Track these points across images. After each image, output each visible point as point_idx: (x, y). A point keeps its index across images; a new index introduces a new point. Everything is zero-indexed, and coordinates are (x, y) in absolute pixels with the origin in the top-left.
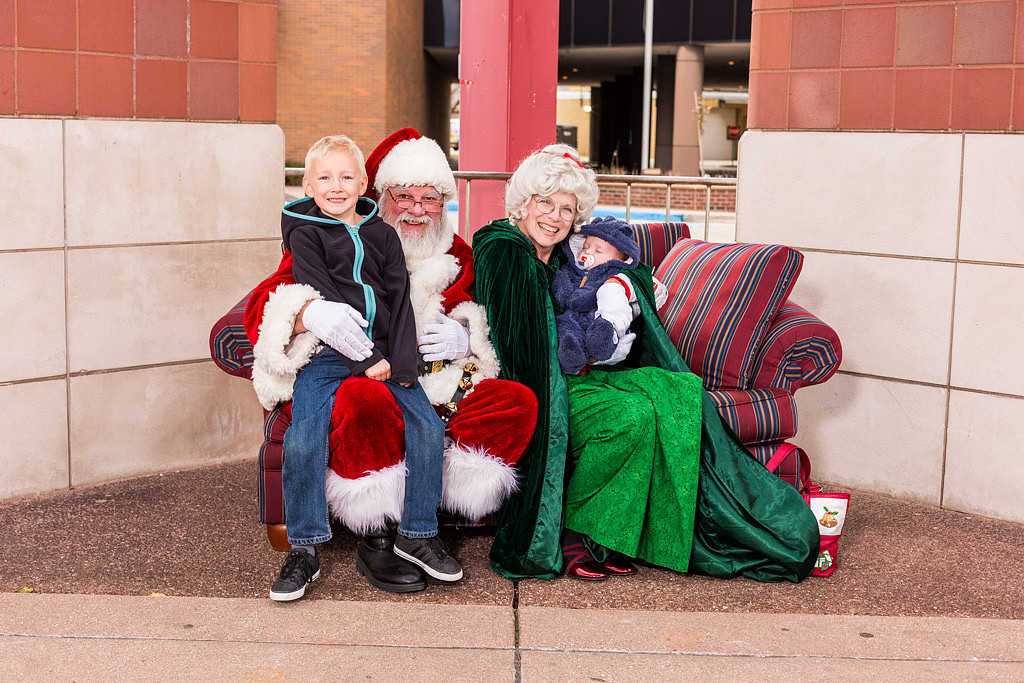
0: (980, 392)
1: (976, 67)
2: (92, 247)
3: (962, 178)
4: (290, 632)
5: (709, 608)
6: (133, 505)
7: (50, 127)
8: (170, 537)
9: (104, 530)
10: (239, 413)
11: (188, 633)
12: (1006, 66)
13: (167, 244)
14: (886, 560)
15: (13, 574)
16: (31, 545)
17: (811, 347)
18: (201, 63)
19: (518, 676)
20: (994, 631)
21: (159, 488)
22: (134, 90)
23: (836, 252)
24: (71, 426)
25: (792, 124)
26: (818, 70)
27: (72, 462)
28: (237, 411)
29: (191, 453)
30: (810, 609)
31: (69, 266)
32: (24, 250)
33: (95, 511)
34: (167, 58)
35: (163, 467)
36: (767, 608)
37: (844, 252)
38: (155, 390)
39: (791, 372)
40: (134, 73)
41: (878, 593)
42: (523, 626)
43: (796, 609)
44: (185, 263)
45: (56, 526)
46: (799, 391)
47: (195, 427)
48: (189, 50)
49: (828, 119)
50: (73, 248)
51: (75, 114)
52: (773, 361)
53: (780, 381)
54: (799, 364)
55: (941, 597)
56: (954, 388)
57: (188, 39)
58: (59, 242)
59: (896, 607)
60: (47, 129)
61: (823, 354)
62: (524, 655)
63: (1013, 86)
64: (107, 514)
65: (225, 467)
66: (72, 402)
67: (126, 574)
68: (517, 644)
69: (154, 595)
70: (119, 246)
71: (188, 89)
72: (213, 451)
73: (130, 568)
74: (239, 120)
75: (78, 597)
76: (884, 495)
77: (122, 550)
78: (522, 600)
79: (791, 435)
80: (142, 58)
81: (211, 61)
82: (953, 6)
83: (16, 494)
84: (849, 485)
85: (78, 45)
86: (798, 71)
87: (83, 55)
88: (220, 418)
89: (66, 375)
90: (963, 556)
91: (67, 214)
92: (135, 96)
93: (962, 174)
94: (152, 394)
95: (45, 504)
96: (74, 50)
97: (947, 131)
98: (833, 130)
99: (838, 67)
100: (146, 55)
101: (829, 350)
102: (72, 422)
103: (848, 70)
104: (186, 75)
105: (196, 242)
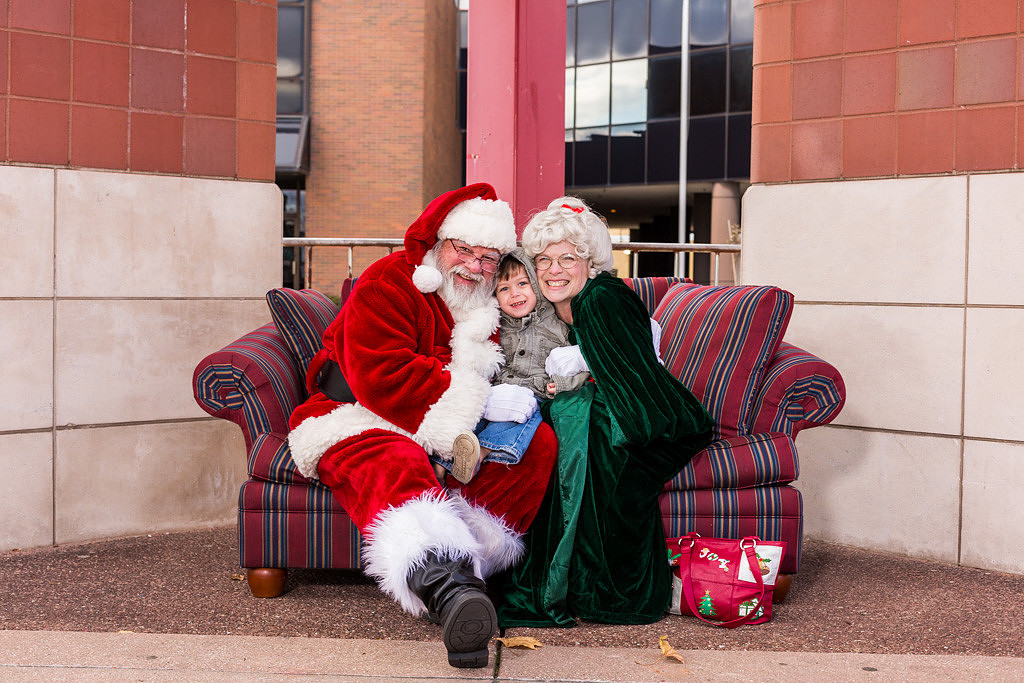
0: (994, 441)
1: (978, 107)
2: (83, 299)
3: (968, 220)
5: (704, 646)
6: (115, 560)
7: (42, 177)
8: (149, 586)
9: (82, 579)
10: (233, 475)
11: (150, 662)
12: (1009, 104)
13: (160, 299)
14: (897, 607)
17: (813, 386)
18: (198, 119)
20: (1007, 666)
21: (146, 546)
22: (129, 143)
23: (843, 303)
24: (56, 481)
25: (796, 176)
26: (820, 121)
27: (56, 518)
28: (230, 473)
29: (182, 515)
30: (813, 648)
31: (58, 316)
32: (12, 299)
33: (75, 564)
34: (162, 113)
35: (152, 528)
36: (765, 647)
37: (850, 304)
38: (145, 446)
39: (792, 412)
40: (129, 126)
41: (886, 635)
42: (503, 659)
43: (798, 647)
44: (178, 319)
45: (33, 576)
46: (802, 433)
47: (186, 488)
48: (185, 105)
49: (832, 169)
50: (63, 298)
51: (68, 164)
52: (773, 400)
53: (782, 423)
54: (801, 404)
55: (954, 638)
56: (968, 438)
57: (185, 94)
58: (48, 292)
59: (904, 647)
60: (40, 178)
61: (826, 394)
63: (1017, 124)
64: (88, 566)
65: (216, 530)
66: (58, 456)
67: (95, 615)
68: (496, 675)
69: (121, 632)
70: (110, 298)
71: (184, 144)
72: (204, 514)
73: (102, 610)
74: (236, 178)
75: (43, 633)
76: (900, 555)
77: (96, 596)
79: (794, 477)
80: (137, 111)
81: (207, 117)
82: (953, 48)
84: (862, 546)
85: (72, 95)
86: (800, 122)
87: (77, 106)
88: (213, 480)
89: (52, 428)
90: (979, 605)
91: (57, 264)
92: (129, 149)
93: (968, 215)
94: (141, 450)
95: (26, 559)
96: (68, 100)
97: (951, 174)
98: (837, 179)
99: (839, 116)
100: (142, 108)
101: (831, 389)
102: (57, 477)
103: (850, 118)
104: (182, 129)
105: (191, 299)
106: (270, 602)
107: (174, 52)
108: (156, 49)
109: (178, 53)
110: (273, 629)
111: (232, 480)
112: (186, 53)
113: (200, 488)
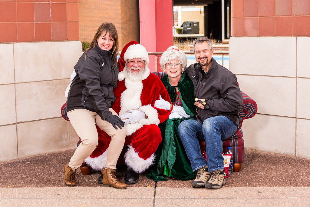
0: (306, 119)
1: (299, 16)
2: (23, 83)
3: (297, 51)
4: (88, 195)
6: (38, 163)
8: (51, 172)
9: (30, 170)
11: (58, 196)
12: (308, 16)
13: (46, 81)
14: (273, 172)
15: (5, 183)
16: (9, 175)
17: (247, 107)
18: (55, 23)
19: (154, 205)
20: (299, 190)
21: (46, 158)
22: (35, 33)
23: (260, 76)
24: (18, 139)
25: (245, 35)
26: (252, 18)
27: (18, 151)
28: (69, 133)
29: (55, 147)
30: (245, 186)
31: (16, 89)
32: (2, 85)
33: (26, 165)
34: (44, 22)
35: (47, 152)
36: (232, 186)
37: (262, 76)
38: (43, 127)
39: (242, 115)
40: (35, 27)
41: (267, 181)
42: (156, 192)
43: (241, 186)
44: (52, 87)
45: (15, 170)
47: (56, 139)
48: (51, 19)
49: (256, 33)
50: (17, 83)
51: (17, 42)
54: (244, 112)
55: (287, 182)
56: (298, 118)
57: (51, 16)
58: (13, 82)
59: (272, 185)
60: (9, 47)
61: (251, 109)
62: (156, 199)
64: (31, 166)
65: (66, 152)
66: (18, 132)
67: (38, 182)
68: (154, 197)
69: (47, 187)
70: (31, 82)
71: (51, 31)
72: (62, 146)
73: (39, 180)
74: (67, 40)
75: (25, 188)
76: (278, 154)
77: (36, 176)
78: (157, 186)
80: (37, 23)
81: (58, 22)
83: (2, 161)
84: (267, 151)
85: (17, 20)
86: (246, 18)
87: (19, 23)
88: (64, 136)
89: (16, 123)
90: (298, 171)
91: (15, 73)
92: (35, 35)
93: (297, 50)
94: (42, 128)
95: (11, 164)
96: (16, 22)
97: (291, 37)
98: (257, 36)
99: (258, 16)
100: (38, 22)
101: (253, 107)
102: (18, 138)
103: (261, 17)
104: (50, 27)
105: (55, 80)
106: (88, 176)
107: (47, 3)
108: (41, 2)
109: (48, 3)
110: (90, 185)
111: (70, 136)
112: (51, 2)
113: (60, 139)
